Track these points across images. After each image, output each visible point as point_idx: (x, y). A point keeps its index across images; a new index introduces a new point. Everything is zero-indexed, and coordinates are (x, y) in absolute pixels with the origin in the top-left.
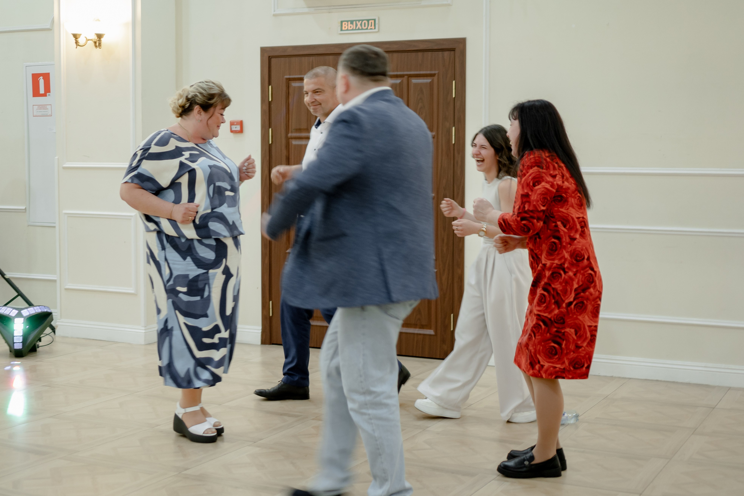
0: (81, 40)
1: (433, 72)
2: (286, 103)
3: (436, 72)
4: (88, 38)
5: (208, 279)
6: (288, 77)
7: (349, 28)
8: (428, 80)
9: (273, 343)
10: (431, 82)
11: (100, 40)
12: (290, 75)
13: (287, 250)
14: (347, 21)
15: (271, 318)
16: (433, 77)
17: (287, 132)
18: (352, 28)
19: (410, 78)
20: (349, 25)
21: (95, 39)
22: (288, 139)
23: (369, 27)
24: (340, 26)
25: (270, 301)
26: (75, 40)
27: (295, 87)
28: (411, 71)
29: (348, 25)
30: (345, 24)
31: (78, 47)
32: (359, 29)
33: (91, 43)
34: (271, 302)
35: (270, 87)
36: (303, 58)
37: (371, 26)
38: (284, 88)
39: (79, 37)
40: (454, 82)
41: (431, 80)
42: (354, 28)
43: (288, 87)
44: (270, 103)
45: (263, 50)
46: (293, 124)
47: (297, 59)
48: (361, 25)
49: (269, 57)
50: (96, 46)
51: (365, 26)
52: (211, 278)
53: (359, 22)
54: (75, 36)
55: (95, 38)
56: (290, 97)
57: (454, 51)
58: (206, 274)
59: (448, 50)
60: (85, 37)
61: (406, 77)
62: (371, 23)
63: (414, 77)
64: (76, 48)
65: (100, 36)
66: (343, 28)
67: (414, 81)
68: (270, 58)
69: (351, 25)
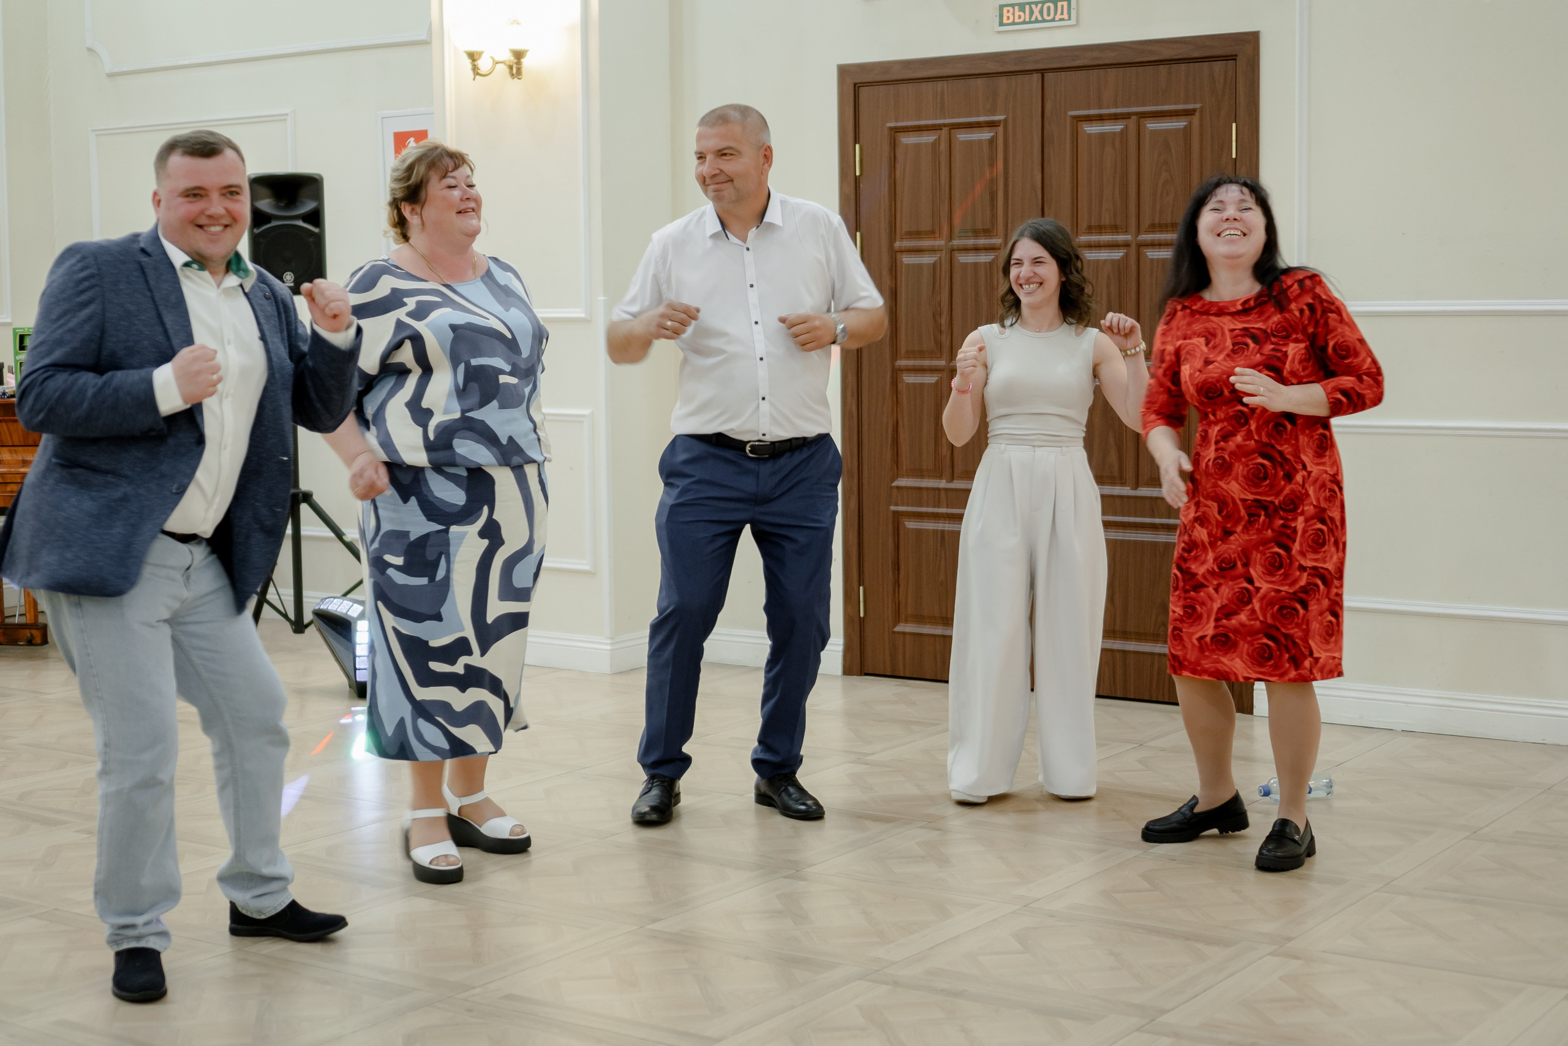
0: (484, 64)
1: (1191, 106)
2: (890, 177)
3: (1198, 106)
4: (497, 59)
5: (447, 544)
6: (892, 124)
7: (1017, 20)
8: (1180, 124)
9: (867, 672)
10: (1186, 127)
11: (519, 63)
12: (896, 121)
13: (893, 481)
14: (1013, 5)
15: (862, 621)
16: (1189, 117)
17: (892, 239)
18: (1021, 20)
19: (1142, 120)
20: (1017, 13)
21: (510, 61)
22: (894, 254)
23: (1058, 17)
24: (998, 17)
25: (860, 586)
26: (472, 63)
27: (907, 145)
28: (1145, 105)
29: (1013, 14)
30: (1008, 11)
31: (477, 77)
32: (1037, 21)
33: (502, 69)
34: (861, 588)
35: (857, 146)
36: (924, 86)
37: (1062, 14)
38: (886, 148)
39: (479, 58)
40: (1234, 125)
41: (1186, 123)
42: (1027, 20)
43: (894, 144)
44: (857, 180)
45: (844, 71)
46: (904, 224)
47: (911, 87)
48: (1041, 12)
49: (855, 85)
50: (513, 75)
51: (1049, 15)
52: (452, 542)
53: (1036, 7)
54: (473, 56)
55: (509, 57)
56: (898, 166)
57: (1235, 59)
58: (443, 534)
59: (1225, 59)
60: (491, 57)
61: (1134, 118)
62: (1062, 6)
63: (1150, 117)
64: (474, 79)
65: (519, 55)
66: (1005, 21)
67: (1152, 125)
68: (857, 87)
69: (1022, 14)
